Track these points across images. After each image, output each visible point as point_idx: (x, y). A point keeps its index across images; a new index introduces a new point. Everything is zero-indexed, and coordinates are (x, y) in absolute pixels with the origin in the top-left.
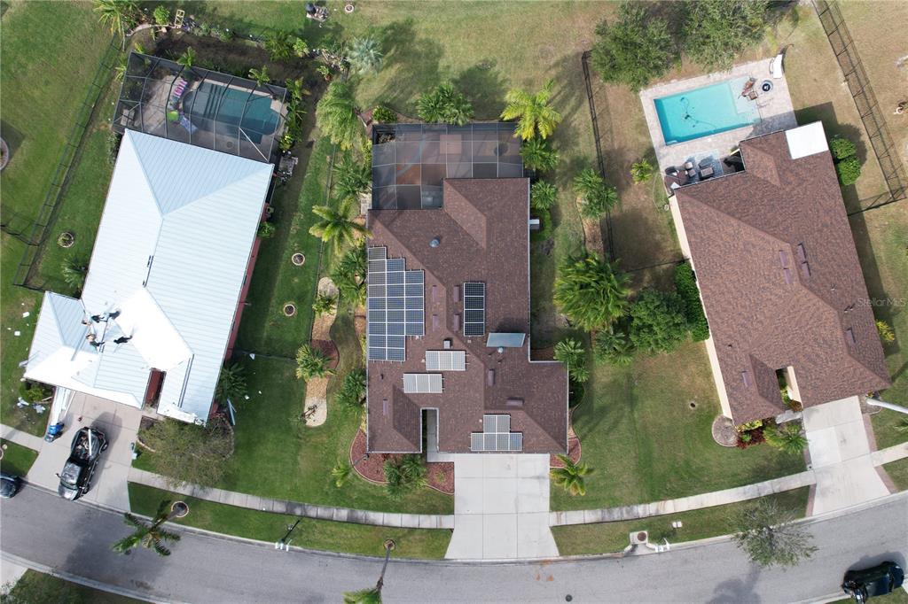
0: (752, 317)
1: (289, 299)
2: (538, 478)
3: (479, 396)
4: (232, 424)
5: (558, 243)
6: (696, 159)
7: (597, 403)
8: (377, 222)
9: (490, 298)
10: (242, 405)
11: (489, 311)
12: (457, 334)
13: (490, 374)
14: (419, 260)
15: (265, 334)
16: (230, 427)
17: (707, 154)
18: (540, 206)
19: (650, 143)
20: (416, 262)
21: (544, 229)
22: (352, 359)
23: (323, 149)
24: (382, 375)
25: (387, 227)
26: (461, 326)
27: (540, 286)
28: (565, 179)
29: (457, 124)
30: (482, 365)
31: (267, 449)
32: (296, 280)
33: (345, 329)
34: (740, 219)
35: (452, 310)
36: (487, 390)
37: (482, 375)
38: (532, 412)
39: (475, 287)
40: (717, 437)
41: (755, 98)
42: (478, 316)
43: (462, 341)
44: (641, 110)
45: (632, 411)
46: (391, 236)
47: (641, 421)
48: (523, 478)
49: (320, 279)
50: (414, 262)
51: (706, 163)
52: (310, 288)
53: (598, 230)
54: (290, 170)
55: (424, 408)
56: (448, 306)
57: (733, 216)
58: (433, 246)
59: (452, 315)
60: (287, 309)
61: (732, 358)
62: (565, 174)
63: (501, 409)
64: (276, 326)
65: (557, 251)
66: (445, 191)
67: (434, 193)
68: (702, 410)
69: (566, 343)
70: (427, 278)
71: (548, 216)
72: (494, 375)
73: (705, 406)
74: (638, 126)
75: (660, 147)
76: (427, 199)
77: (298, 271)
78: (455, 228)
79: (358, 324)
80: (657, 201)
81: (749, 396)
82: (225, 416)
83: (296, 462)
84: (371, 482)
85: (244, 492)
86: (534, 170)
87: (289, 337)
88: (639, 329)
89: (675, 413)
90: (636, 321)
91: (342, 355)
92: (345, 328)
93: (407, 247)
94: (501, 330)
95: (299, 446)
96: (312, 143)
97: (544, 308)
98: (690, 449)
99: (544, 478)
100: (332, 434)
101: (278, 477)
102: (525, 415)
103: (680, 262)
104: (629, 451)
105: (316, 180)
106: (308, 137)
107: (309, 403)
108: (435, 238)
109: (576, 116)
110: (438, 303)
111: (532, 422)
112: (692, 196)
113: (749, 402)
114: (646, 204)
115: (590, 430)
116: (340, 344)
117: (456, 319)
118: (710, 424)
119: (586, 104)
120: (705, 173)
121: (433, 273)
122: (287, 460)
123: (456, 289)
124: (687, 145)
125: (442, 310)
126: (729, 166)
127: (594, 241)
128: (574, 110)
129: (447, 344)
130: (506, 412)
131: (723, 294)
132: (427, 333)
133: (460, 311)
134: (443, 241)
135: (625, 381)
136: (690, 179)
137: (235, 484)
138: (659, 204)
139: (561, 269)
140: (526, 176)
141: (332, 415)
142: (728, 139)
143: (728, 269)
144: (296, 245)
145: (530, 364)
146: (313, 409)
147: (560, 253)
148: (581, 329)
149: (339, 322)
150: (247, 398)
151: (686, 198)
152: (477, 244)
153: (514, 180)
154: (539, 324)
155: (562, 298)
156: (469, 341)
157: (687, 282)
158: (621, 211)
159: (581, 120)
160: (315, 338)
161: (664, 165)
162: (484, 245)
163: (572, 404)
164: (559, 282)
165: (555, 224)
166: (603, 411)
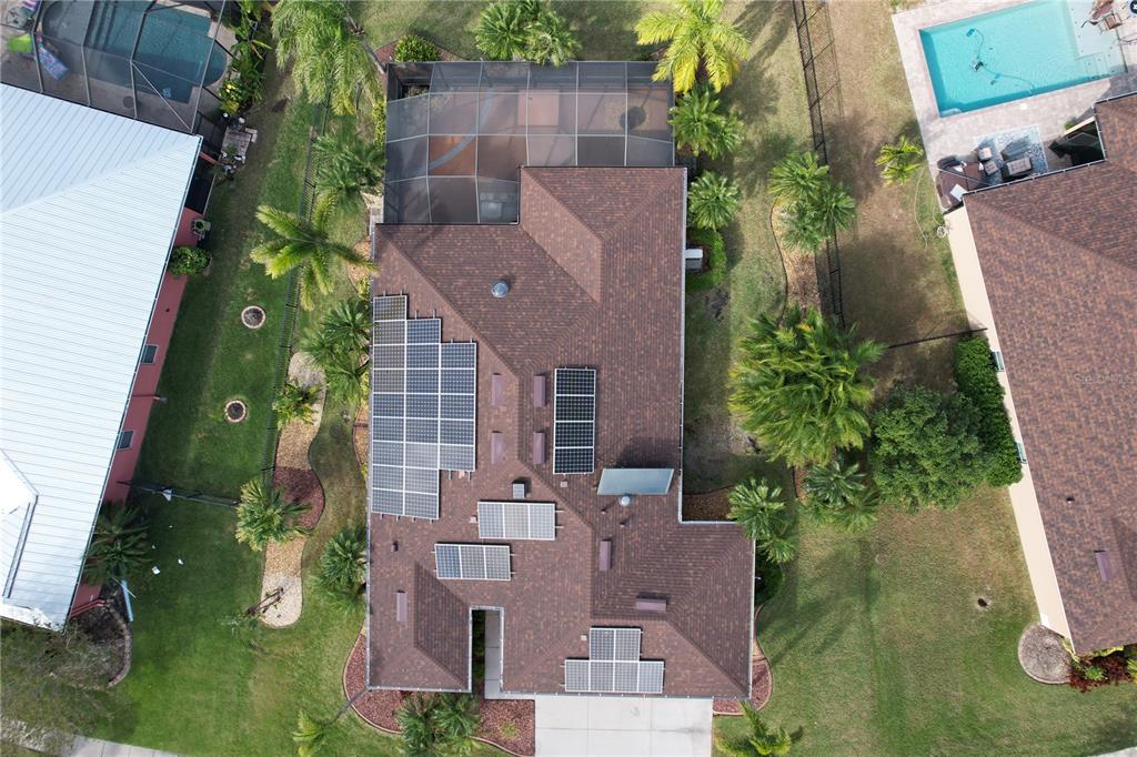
0: (1120, 446)
1: (235, 391)
2: (691, 731)
3: (582, 590)
4: (126, 619)
5: (737, 295)
6: (996, 142)
7: (804, 596)
8: (391, 246)
9: (606, 398)
10: (147, 585)
11: (604, 424)
12: (538, 471)
13: (604, 547)
14: (469, 323)
15: (191, 455)
16: (124, 626)
17: (1018, 133)
18: (705, 222)
19: (911, 111)
20: (463, 326)
21: (710, 268)
22: (349, 504)
23: (304, 113)
24: (396, 544)
25: (409, 256)
26: (547, 455)
27: (703, 375)
28: (751, 175)
29: (548, 63)
30: (589, 530)
31: (191, 667)
32: (249, 356)
33: (336, 447)
34: (1100, 252)
35: (529, 422)
36: (597, 579)
37: (588, 551)
38: (684, 623)
39: (577, 378)
40: (1029, 665)
41: (1115, 26)
42: (582, 434)
43: (550, 485)
44: (895, 49)
45: (868, 610)
46: (417, 275)
47: (883, 630)
48: (663, 731)
49: (292, 354)
50: (458, 327)
51: (1017, 149)
52: (273, 370)
53: (812, 272)
54: (243, 152)
55: (477, 608)
56: (521, 416)
57: (1085, 246)
58: (497, 294)
59: (531, 434)
60: (230, 409)
61: (1073, 524)
62: (751, 166)
63: (623, 617)
64: (212, 439)
65: (733, 310)
66: (523, 191)
67: (504, 197)
68: (1000, 612)
69: (750, 487)
70: (482, 358)
71: (718, 244)
72: (612, 551)
73: (1005, 606)
74: (887, 81)
75: (931, 118)
76: (490, 206)
77: (250, 339)
78: (540, 262)
79: (360, 439)
80: (922, 219)
81: (1108, 598)
82: (116, 606)
83: (244, 691)
84: (382, 732)
85: (148, 745)
86: (696, 153)
87: (235, 462)
88: (891, 462)
89: (948, 618)
90: (886, 448)
91: (330, 496)
92: (338, 447)
93: (447, 297)
94: (627, 461)
95: (251, 662)
96: (283, 103)
97: (708, 417)
98: (975, 684)
99: (701, 731)
100: (311, 643)
101: (210, 717)
102: (671, 629)
103: (963, 334)
104: (861, 685)
105: (289, 170)
106: (276, 92)
107: (270, 583)
108: (502, 280)
109: (773, 59)
110: (503, 409)
111: (686, 642)
112: (1000, 208)
113: (1109, 610)
114: (902, 226)
115: (790, 646)
116: (327, 476)
117: (538, 439)
118: (1016, 640)
119: (792, 36)
120: (1015, 167)
121: (494, 349)
122: (228, 687)
123: (539, 382)
124: (979, 116)
125: (511, 422)
126: (1061, 156)
127: (804, 291)
128: (771, 46)
129: (519, 490)
130: (636, 623)
131: (1060, 398)
132: (481, 466)
133: (547, 424)
134: (518, 285)
135: (857, 555)
136: (986, 178)
137: (131, 731)
138: (927, 226)
139: (746, 344)
140: (679, 164)
141: (309, 607)
142: (1059, 105)
143: (1072, 350)
144: (250, 290)
145: (681, 526)
146: (278, 595)
147: (741, 314)
148: (782, 460)
149: (326, 435)
150: (157, 571)
151: (988, 212)
152: (583, 292)
153: (657, 171)
154: (697, 445)
155: (745, 401)
156: (564, 485)
157: (982, 373)
158: (855, 238)
159: (783, 66)
160: (282, 463)
161: (935, 152)
162: (596, 296)
163: (759, 600)
164: (739, 370)
165: (733, 258)
166: (816, 610)
